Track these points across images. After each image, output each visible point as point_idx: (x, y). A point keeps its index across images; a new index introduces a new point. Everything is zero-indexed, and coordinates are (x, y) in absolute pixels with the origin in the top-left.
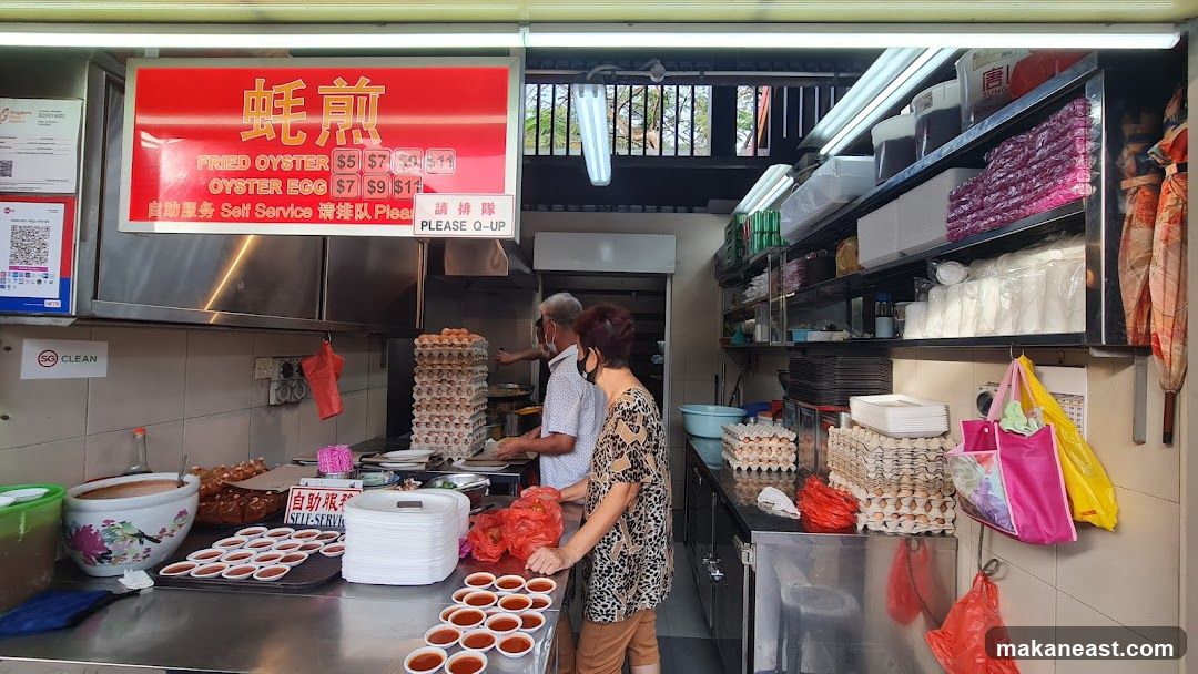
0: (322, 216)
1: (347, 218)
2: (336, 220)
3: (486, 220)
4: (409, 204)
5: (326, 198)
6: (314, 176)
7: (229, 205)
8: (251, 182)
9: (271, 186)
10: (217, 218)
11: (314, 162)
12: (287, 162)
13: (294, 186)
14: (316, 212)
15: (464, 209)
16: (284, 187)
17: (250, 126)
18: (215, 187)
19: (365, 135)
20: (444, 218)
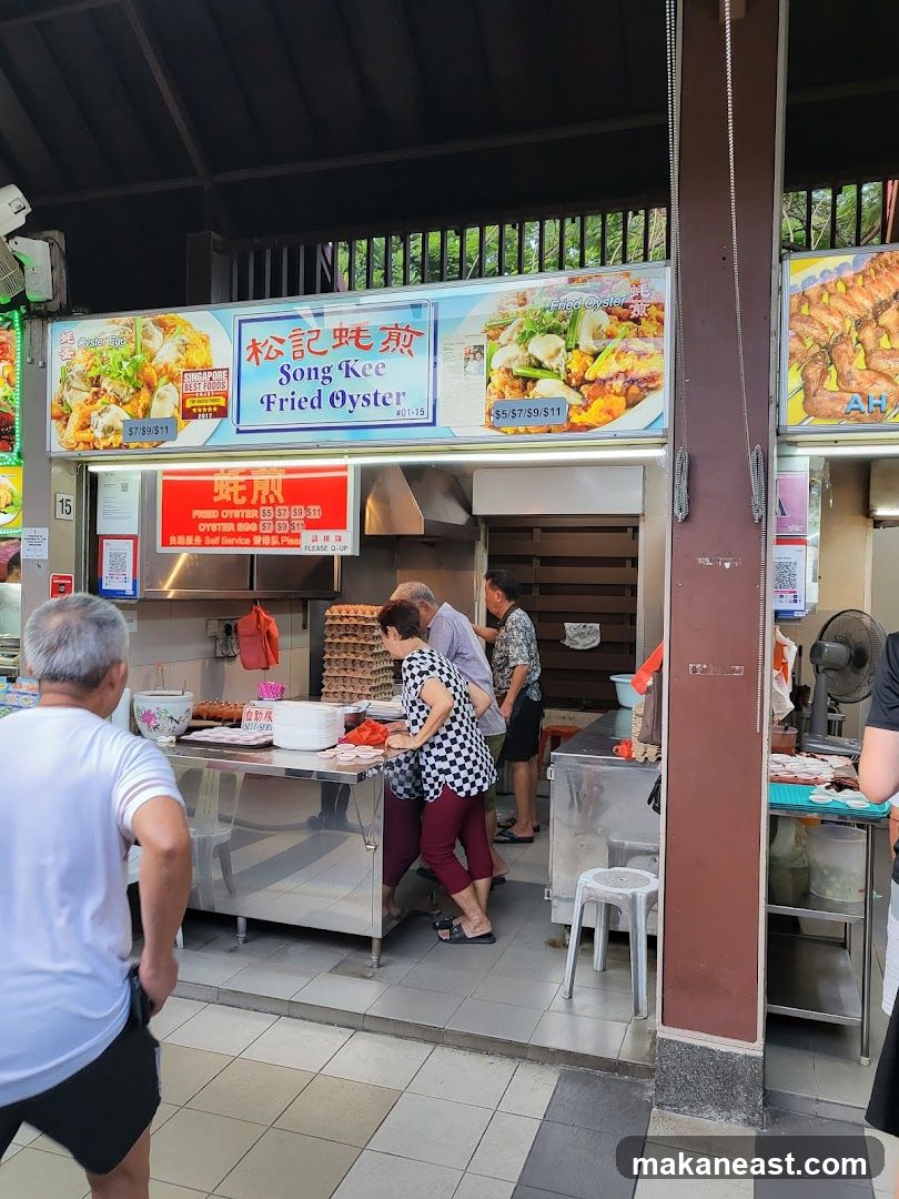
0: (255, 543)
1: (267, 544)
2: (262, 545)
3: (338, 545)
4: (298, 536)
5: (257, 533)
6: (250, 521)
7: (210, 538)
8: (219, 525)
9: (229, 527)
10: (203, 545)
11: (250, 514)
12: (237, 514)
14: (252, 542)
15: (326, 539)
16: (236, 528)
17: (217, 494)
18: (203, 527)
19: (276, 498)
20: (316, 544)
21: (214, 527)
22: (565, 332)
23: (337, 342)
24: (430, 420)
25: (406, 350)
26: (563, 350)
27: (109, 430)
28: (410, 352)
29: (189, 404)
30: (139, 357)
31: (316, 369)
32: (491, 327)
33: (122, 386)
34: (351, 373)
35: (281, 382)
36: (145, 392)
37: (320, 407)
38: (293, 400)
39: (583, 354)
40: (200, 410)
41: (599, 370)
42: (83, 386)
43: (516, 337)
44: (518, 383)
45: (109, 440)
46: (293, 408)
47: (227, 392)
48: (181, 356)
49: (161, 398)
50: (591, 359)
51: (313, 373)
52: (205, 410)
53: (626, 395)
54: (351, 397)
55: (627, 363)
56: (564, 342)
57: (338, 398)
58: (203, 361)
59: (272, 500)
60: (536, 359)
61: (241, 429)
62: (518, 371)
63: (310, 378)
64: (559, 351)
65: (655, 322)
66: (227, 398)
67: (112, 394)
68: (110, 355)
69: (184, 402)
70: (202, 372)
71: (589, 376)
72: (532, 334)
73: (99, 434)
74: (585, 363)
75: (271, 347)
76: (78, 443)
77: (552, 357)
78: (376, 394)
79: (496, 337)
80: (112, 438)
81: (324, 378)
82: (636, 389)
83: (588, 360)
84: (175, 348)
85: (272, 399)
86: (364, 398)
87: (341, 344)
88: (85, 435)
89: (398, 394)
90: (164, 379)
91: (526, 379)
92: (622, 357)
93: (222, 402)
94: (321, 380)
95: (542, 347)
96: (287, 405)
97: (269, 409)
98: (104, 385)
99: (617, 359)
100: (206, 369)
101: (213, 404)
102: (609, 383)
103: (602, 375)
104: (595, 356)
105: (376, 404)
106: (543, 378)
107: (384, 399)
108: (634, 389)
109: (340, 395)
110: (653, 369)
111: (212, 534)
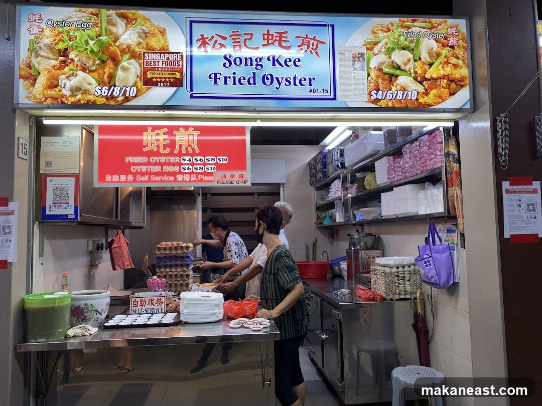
0: (178, 179)
1: (187, 180)
2: (183, 181)
3: (241, 180)
4: (211, 174)
5: (180, 173)
6: (174, 164)
7: (140, 176)
8: (149, 167)
9: (157, 169)
10: (134, 181)
11: (174, 159)
12: (163, 159)
13: (166, 169)
14: (175, 178)
15: (233, 176)
16: (162, 169)
17: (146, 146)
18: (133, 169)
19: (193, 149)
20: (225, 180)
21: (144, 169)
22: (413, 50)
23: (266, 42)
24: (332, 96)
25: (314, 52)
26: (412, 60)
27: (76, 90)
28: (317, 53)
29: (149, 75)
30: (104, 38)
31: (251, 59)
32: (369, 43)
33: (88, 58)
34: (276, 62)
35: (224, 65)
36: (110, 65)
37: (255, 84)
38: (234, 78)
39: (424, 64)
40: (159, 80)
41: (432, 73)
42: (51, 56)
43: (383, 50)
44: (386, 77)
45: (78, 97)
46: (234, 83)
47: (182, 68)
48: (142, 41)
49: (125, 69)
50: (429, 66)
51: (249, 61)
52: (163, 80)
53: (449, 88)
54: (277, 79)
55: (448, 70)
56: (412, 56)
57: (268, 79)
58: (161, 46)
59: (190, 151)
60: (396, 64)
61: (194, 95)
62: (386, 70)
63: (246, 64)
64: (409, 60)
65: (462, 49)
66: (181, 73)
67: (79, 63)
68: (76, 34)
69: (145, 73)
70: (160, 53)
71: (428, 76)
72: (393, 49)
73: (67, 92)
74: (425, 69)
75: (216, 41)
76: (46, 99)
77: (405, 64)
78: (295, 78)
79: (371, 49)
80: (79, 96)
81: (257, 65)
82: (455, 85)
83: (427, 67)
84: (137, 35)
85: (218, 76)
86: (286, 80)
87: (268, 44)
88: (54, 92)
89: (310, 79)
90: (128, 56)
91: (392, 75)
92: (445, 67)
93: (178, 76)
94: (255, 66)
95: (399, 57)
96: (229, 81)
97: (216, 83)
98: (72, 55)
99: (443, 67)
100: (164, 51)
101: (170, 76)
102: (439, 80)
103: (435, 76)
104: (431, 65)
105: (295, 84)
106: (401, 75)
107: (300, 81)
108: (453, 85)
109: (269, 77)
110: (463, 74)
111: (142, 174)
